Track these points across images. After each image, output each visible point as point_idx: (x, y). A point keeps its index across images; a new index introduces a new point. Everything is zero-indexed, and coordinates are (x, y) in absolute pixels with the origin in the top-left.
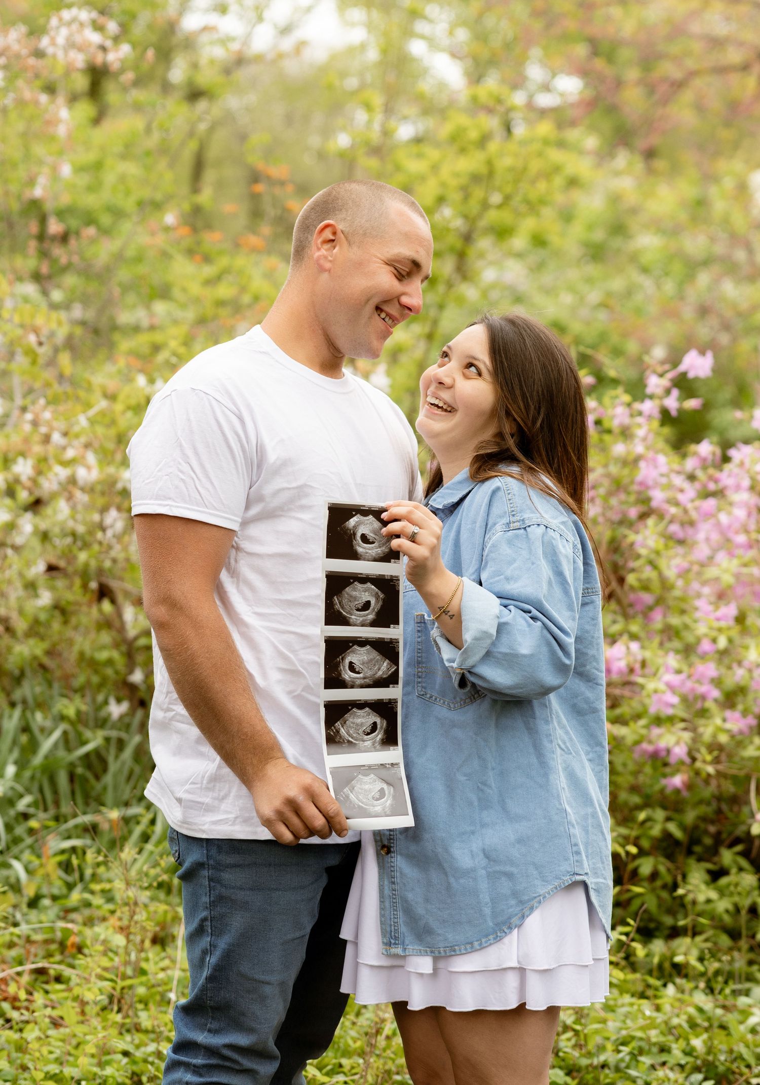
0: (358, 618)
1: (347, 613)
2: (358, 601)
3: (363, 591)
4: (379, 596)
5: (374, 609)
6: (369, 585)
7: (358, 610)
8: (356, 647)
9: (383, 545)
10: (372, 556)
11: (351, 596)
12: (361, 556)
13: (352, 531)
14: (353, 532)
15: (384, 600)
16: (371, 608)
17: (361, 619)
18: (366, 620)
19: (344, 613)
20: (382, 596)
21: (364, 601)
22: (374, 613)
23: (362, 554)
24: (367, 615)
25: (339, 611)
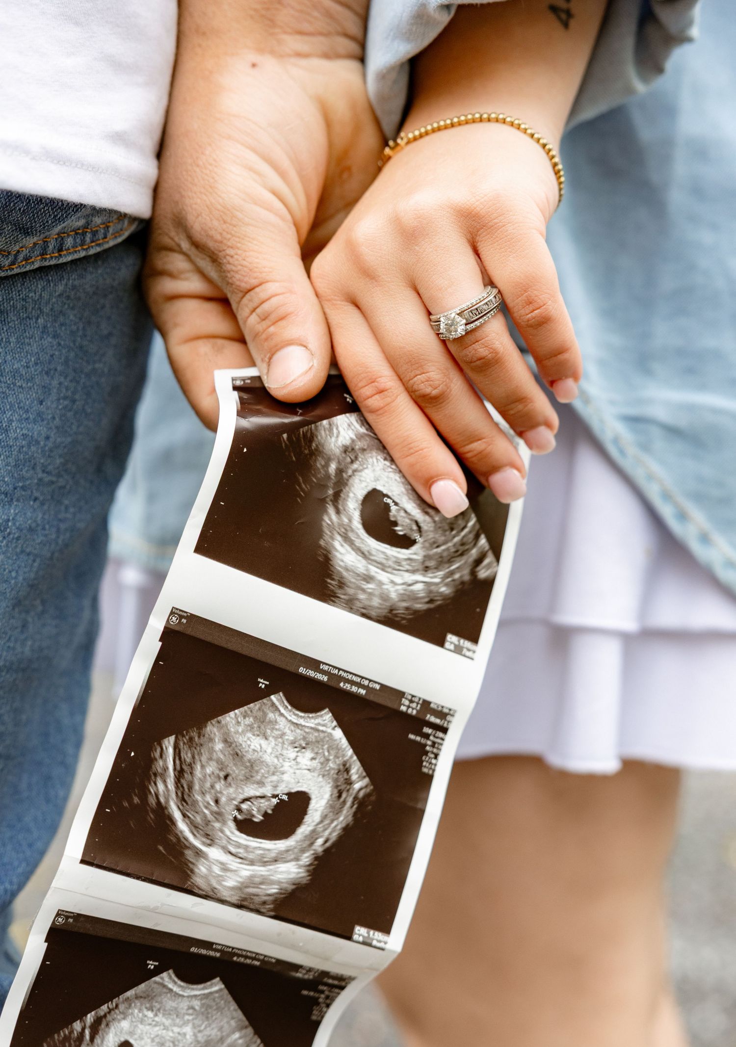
0: (233, 863)
1: (194, 827)
2: (261, 783)
3: (293, 743)
4: (349, 782)
5: (312, 837)
6: (325, 720)
7: (246, 826)
8: (167, 978)
9: (443, 561)
10: (385, 597)
11: (237, 755)
12: (342, 584)
13: (333, 467)
14: (340, 471)
15: (361, 804)
16: (303, 830)
17: (246, 871)
18: (265, 881)
19: (182, 826)
20: (360, 783)
21: (282, 790)
22: (306, 858)
23: (348, 576)
24: (276, 860)
25: (161, 811)
